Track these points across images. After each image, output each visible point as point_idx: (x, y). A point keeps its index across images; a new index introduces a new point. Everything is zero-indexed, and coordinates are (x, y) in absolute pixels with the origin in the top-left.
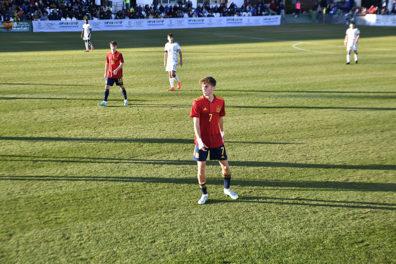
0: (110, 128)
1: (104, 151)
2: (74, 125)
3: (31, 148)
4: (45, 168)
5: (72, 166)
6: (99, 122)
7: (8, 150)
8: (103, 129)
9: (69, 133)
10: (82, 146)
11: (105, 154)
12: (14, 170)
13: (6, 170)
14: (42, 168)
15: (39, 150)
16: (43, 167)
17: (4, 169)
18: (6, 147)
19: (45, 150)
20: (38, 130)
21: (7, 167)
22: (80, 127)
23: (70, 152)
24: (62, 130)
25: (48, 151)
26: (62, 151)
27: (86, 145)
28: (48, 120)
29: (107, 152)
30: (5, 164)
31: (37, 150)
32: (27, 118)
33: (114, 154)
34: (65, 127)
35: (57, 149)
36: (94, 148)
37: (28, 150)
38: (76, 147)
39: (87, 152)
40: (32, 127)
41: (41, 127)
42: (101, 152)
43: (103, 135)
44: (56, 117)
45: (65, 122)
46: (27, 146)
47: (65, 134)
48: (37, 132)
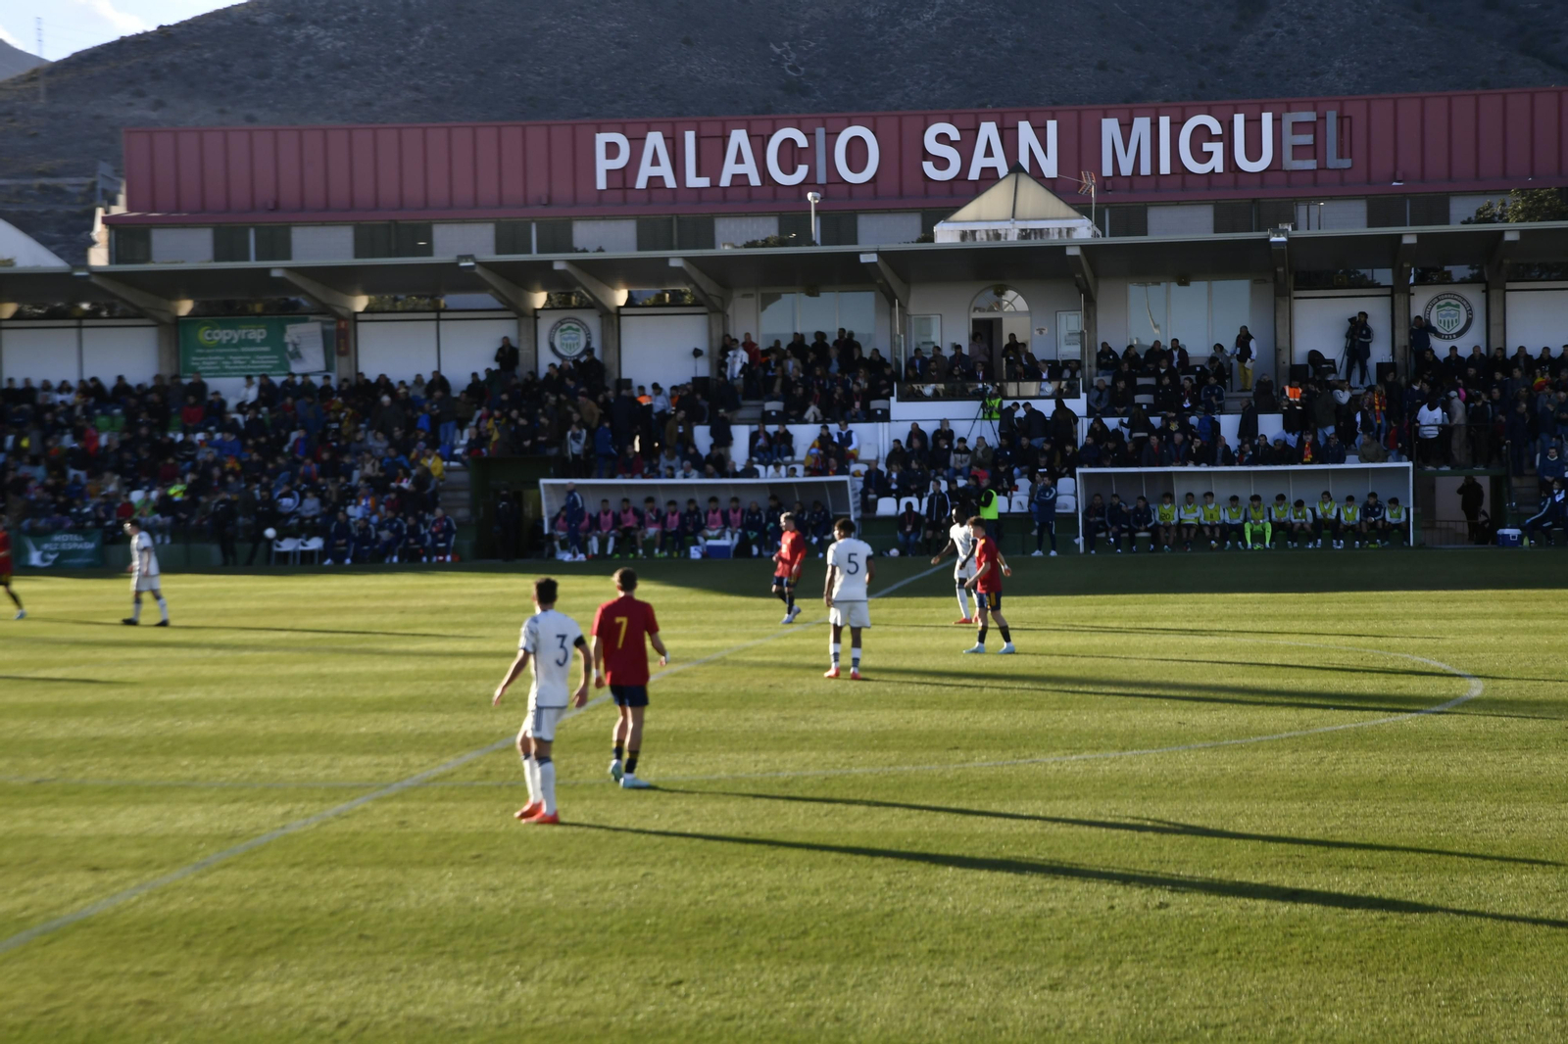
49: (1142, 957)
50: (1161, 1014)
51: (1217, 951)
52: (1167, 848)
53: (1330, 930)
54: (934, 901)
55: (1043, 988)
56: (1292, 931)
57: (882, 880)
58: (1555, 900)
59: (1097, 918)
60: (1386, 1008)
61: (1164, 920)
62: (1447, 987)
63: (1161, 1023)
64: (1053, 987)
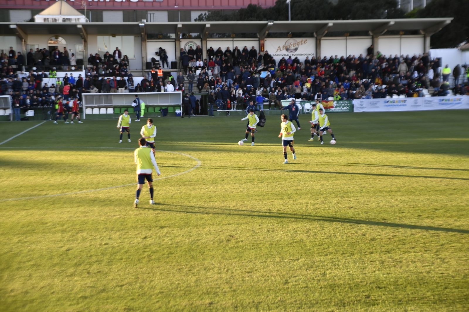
0: (456, 254)
1: (451, 289)
2: (410, 245)
3: (361, 276)
4: (380, 305)
5: (413, 308)
6: (441, 243)
7: (335, 276)
8: (447, 254)
9: (406, 257)
10: (422, 278)
11: (453, 293)
12: (344, 306)
13: (335, 305)
14: (376, 306)
15: (371, 279)
16: (378, 305)
17: (333, 304)
18: (333, 272)
19: (378, 280)
20: (368, 251)
21: (336, 300)
22: (418, 249)
23: (409, 286)
24: (396, 252)
25: (381, 281)
26: (399, 283)
27: (427, 278)
28: (378, 237)
29: (456, 290)
30: (333, 296)
31: (369, 279)
32: (353, 232)
33: (465, 294)
34: (399, 249)
35: (392, 280)
36: (439, 283)
37: (358, 279)
38: (416, 279)
39: (430, 287)
40: (360, 245)
41: (371, 247)
42: (447, 290)
43: (449, 263)
44: (388, 233)
45: (399, 241)
46: (356, 273)
47: (400, 258)
48: (367, 253)
49: (99, 262)
50: (104, 282)
51: (122, 259)
52: (108, 223)
53: (156, 249)
54: (34, 246)
55: (68, 276)
56: (146, 250)
57: (17, 240)
58: (219, 234)
59: (86, 249)
60: (171, 275)
61: (106, 249)
62: (189, 266)
63: (105, 285)
64: (71, 275)
